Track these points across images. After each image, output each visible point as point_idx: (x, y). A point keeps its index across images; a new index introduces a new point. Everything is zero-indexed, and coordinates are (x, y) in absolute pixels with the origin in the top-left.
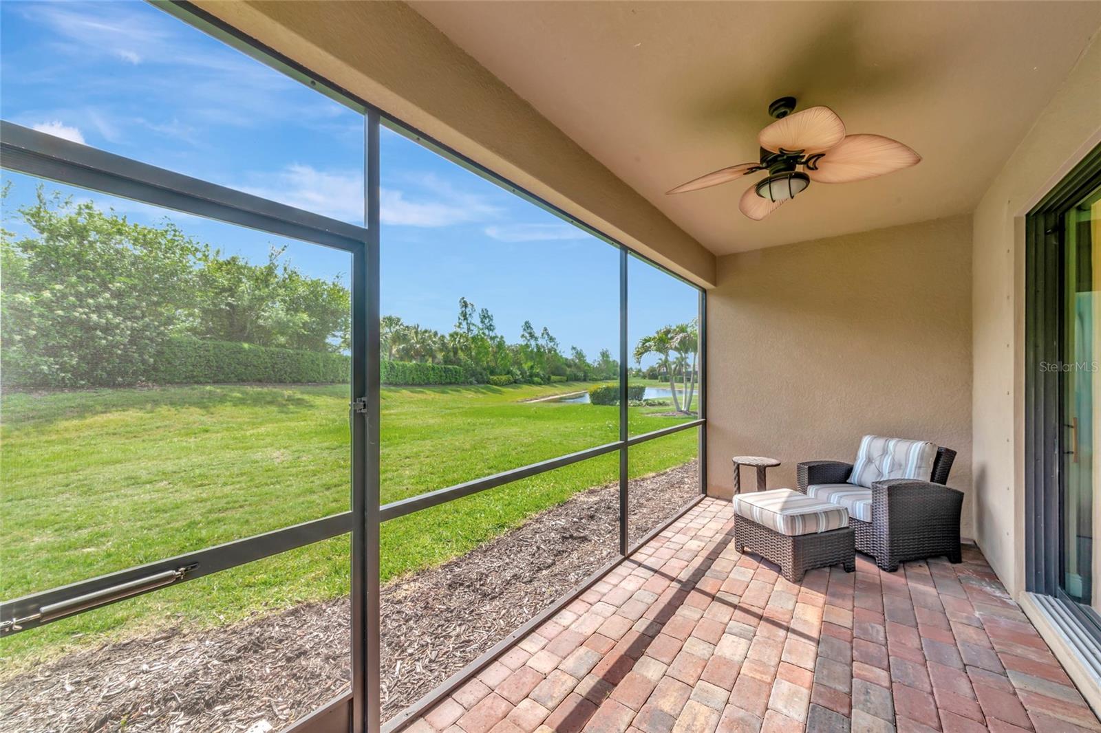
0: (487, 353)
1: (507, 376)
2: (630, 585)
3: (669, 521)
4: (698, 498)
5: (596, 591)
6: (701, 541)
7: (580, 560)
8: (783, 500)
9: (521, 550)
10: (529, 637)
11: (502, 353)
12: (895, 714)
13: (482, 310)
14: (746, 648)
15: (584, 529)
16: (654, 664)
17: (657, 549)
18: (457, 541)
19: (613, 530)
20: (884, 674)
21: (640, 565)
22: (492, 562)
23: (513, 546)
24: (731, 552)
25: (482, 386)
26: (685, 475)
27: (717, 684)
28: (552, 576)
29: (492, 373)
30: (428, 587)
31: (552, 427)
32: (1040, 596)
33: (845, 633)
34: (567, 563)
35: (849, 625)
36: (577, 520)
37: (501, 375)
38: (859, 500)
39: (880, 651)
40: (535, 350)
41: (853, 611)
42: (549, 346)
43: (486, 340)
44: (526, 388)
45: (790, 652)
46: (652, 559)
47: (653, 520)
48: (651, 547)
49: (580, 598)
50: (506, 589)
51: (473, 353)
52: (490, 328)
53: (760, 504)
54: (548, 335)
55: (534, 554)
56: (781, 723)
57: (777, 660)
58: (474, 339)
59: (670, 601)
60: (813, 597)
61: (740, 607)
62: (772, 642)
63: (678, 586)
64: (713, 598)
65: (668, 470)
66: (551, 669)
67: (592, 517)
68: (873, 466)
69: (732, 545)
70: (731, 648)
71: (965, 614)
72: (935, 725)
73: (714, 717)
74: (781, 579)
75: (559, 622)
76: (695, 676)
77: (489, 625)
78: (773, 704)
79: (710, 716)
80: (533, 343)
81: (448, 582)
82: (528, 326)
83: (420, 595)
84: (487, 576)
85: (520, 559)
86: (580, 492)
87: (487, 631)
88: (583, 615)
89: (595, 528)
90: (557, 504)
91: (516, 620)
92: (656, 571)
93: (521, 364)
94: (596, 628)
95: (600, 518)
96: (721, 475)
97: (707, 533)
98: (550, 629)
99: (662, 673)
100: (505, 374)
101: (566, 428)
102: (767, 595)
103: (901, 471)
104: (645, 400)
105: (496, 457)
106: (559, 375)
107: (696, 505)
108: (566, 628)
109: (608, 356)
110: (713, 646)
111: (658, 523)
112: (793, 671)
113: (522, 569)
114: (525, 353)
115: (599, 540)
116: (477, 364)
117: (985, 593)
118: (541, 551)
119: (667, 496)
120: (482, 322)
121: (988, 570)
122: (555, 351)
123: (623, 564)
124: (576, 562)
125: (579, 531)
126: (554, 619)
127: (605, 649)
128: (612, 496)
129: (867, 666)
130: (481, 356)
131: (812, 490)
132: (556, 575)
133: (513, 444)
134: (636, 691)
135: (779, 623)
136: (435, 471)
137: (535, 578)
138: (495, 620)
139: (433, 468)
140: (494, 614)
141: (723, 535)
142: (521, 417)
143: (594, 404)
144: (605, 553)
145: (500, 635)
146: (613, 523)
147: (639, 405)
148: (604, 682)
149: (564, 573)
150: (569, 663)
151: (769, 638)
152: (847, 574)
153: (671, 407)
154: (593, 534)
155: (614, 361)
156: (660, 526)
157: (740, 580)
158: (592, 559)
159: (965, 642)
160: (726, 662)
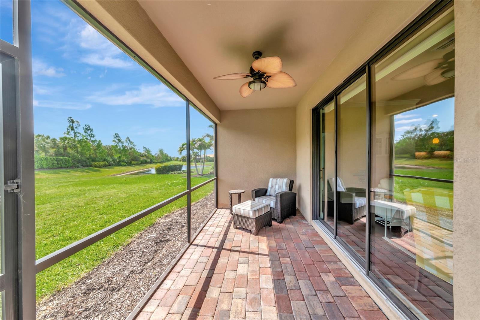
0: (89, 150)
1: (104, 162)
2: (195, 256)
3: (205, 222)
4: (215, 210)
5: (180, 265)
6: (220, 228)
7: (168, 252)
8: (250, 205)
9: (132, 256)
10: (149, 303)
11: (100, 150)
12: (295, 272)
13: (86, 125)
14: (247, 268)
15: (167, 236)
16: (215, 289)
17: (203, 236)
18: (85, 263)
19: (181, 232)
20: (289, 259)
21: (197, 245)
22: (115, 268)
23: (127, 255)
24: (232, 230)
25: (87, 168)
26: (207, 201)
27: (242, 287)
28: (153, 265)
29: (94, 160)
30: (66, 301)
31: (137, 187)
32: (315, 220)
33: (275, 249)
34: (161, 255)
35: (275, 246)
36: (162, 232)
37: (100, 162)
38: (271, 201)
39: (286, 251)
40: (122, 148)
41: (275, 240)
42: (130, 146)
43: (89, 142)
44: (117, 168)
45: (262, 263)
46: (203, 241)
47: (198, 223)
48: (201, 236)
49: (172, 271)
50: (127, 281)
51: (79, 150)
52: (92, 136)
53: (243, 208)
54: (130, 141)
55: (141, 256)
56: (266, 292)
57: (258, 267)
58: (79, 142)
59: (214, 258)
60: (263, 239)
61: (241, 251)
62: (255, 261)
63: (216, 250)
64: (231, 250)
65: (200, 200)
66: (165, 316)
67: (169, 229)
68: (273, 188)
69: (232, 226)
70: (242, 269)
71: (301, 232)
72: (305, 271)
73: (244, 302)
74: (252, 235)
75: (164, 288)
76: (232, 287)
77: (120, 307)
78: (262, 286)
79: (242, 302)
80: (120, 144)
81: (83, 291)
82: (117, 135)
83: (59, 309)
84: (112, 278)
85: (132, 261)
86: (160, 217)
87: (119, 311)
88: (176, 279)
89: (172, 233)
90: (149, 226)
91: (137, 296)
92: (205, 246)
93: (113, 156)
94: (184, 284)
95: (174, 228)
96: (224, 199)
97: (222, 224)
98: (160, 294)
99: (219, 293)
100: (103, 161)
101: (145, 187)
102: (249, 243)
103: (281, 189)
104: (183, 171)
105: (104, 207)
106: (136, 161)
107: (214, 213)
108: (169, 290)
109: (163, 152)
110: (235, 271)
111: (201, 224)
112: (265, 270)
113: (135, 266)
114: (115, 150)
115: (175, 239)
116: (82, 156)
117: (304, 223)
118: (145, 253)
119: (202, 211)
120: (85, 132)
121: (302, 216)
122: (134, 149)
123: (190, 247)
124: (166, 254)
125: (164, 237)
126: (161, 287)
127: (191, 292)
128: (177, 216)
129: (284, 259)
130: (85, 151)
131: (257, 199)
132: (156, 264)
133: (114, 198)
134: (210, 306)
135: (255, 253)
136: (58, 222)
137: (144, 269)
138: (123, 302)
139: (56, 221)
140: (122, 299)
141: (228, 223)
142: (117, 183)
143: (158, 174)
144: (179, 245)
145: (129, 310)
146: (180, 229)
147: (180, 173)
148: (195, 309)
149: (161, 261)
150: (175, 308)
151: (254, 260)
152: (270, 227)
153: (194, 173)
154: (172, 237)
155: (166, 154)
156: (202, 225)
157: (238, 240)
158: (174, 249)
159: (304, 240)
160: (242, 276)
